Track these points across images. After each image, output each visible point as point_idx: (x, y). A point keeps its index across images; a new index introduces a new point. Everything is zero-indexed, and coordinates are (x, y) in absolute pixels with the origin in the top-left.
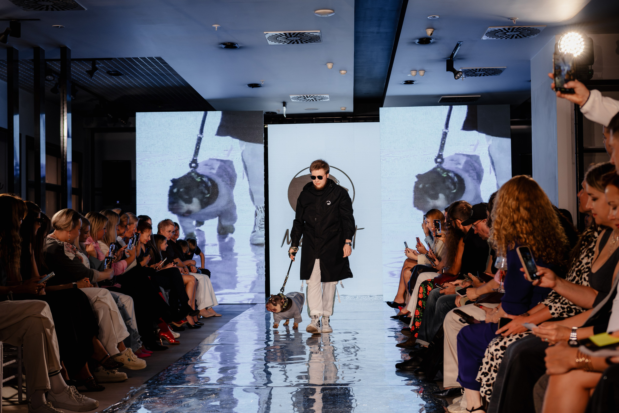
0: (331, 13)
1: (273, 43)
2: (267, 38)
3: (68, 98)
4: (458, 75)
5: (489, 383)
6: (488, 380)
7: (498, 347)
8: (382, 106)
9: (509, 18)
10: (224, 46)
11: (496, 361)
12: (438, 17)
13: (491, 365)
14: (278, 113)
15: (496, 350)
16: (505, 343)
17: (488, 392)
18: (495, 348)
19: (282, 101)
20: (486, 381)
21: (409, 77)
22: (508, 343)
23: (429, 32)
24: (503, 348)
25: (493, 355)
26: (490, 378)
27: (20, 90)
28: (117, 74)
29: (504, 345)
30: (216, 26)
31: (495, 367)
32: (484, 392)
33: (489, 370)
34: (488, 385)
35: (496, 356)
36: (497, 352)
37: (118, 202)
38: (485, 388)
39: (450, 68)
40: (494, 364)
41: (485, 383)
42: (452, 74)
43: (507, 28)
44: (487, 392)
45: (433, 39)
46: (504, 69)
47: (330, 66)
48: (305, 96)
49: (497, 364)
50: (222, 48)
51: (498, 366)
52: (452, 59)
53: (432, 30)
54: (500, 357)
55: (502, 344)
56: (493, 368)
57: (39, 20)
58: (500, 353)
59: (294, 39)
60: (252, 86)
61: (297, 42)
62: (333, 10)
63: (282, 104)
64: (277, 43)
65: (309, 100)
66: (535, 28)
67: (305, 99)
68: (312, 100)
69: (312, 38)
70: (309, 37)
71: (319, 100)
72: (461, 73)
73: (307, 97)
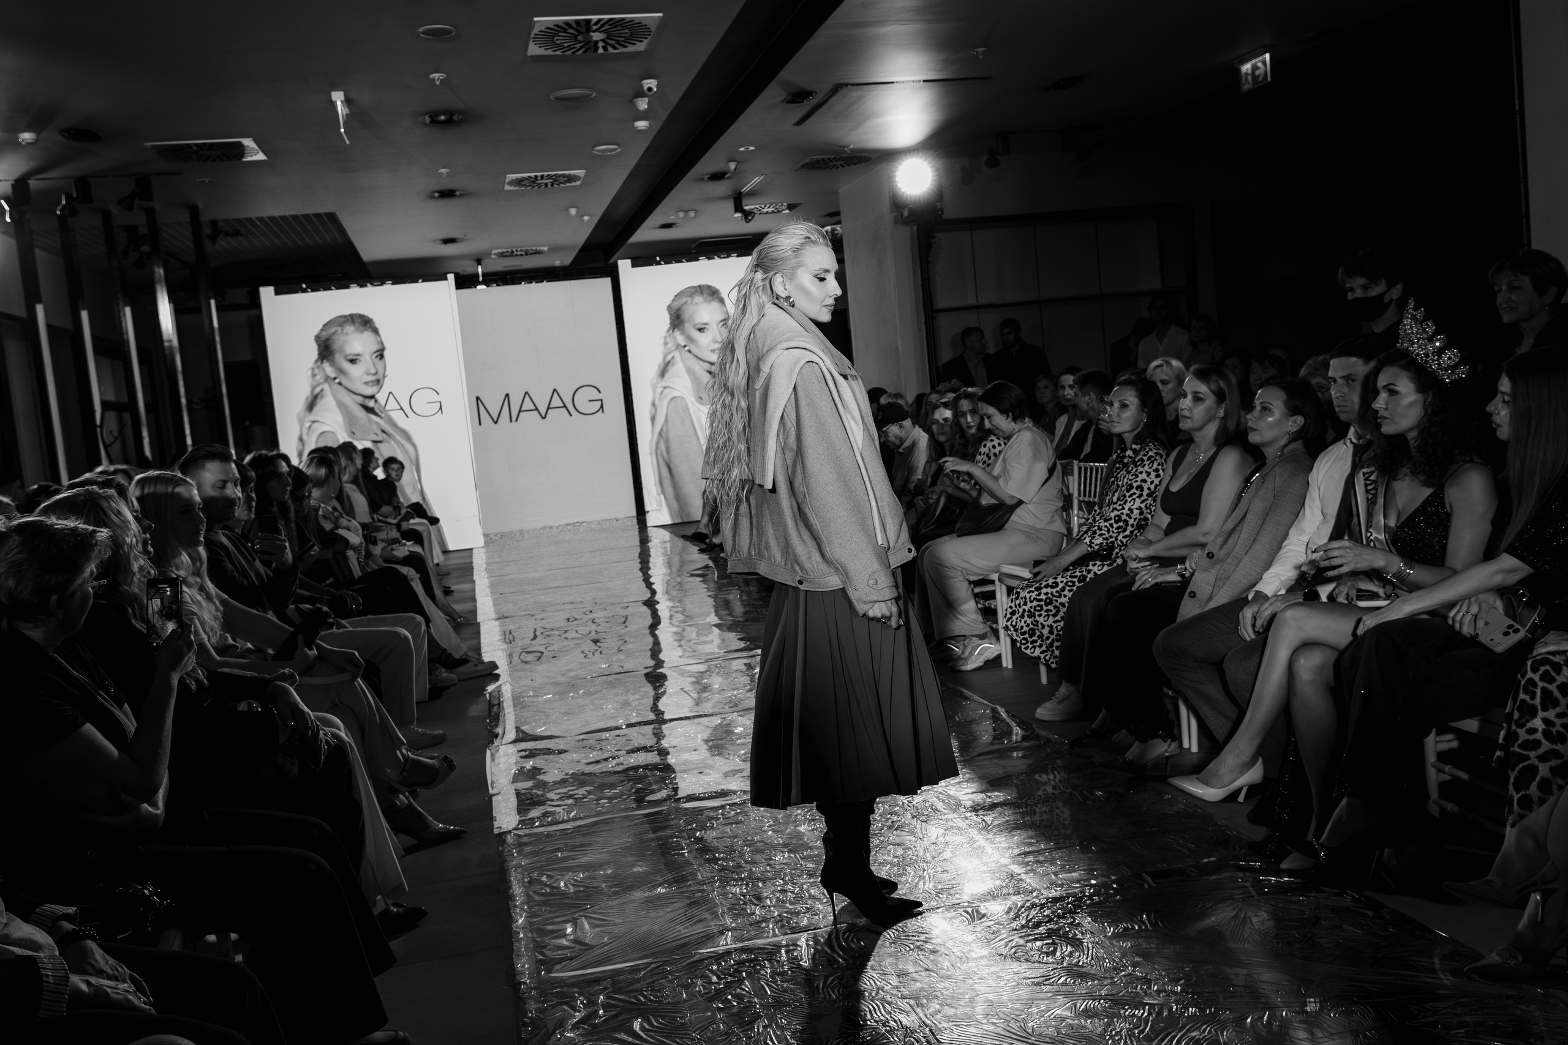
0: (616, 149)
1: (513, 188)
2: (507, 181)
4: (750, 217)
9: (841, 146)
10: (437, 195)
12: (752, 148)
13: (1024, 610)
17: (1023, 642)
19: (476, 258)
21: (672, 219)
23: (732, 166)
25: (1025, 598)
28: (237, 234)
30: (444, 171)
31: (1029, 611)
37: (247, 423)
39: (738, 208)
40: (1026, 608)
42: (741, 215)
43: (832, 157)
45: (729, 174)
46: (800, 204)
47: (573, 211)
48: (514, 250)
50: (433, 197)
51: (1032, 610)
52: (740, 196)
53: (736, 163)
56: (1026, 614)
57: (181, 173)
58: (1034, 595)
59: (544, 181)
60: (446, 241)
61: (546, 185)
62: (619, 145)
63: (476, 264)
64: (517, 188)
65: (516, 255)
66: (868, 155)
67: (512, 254)
68: (522, 255)
69: (570, 179)
70: (566, 179)
71: (531, 254)
72: (753, 215)
73: (517, 251)
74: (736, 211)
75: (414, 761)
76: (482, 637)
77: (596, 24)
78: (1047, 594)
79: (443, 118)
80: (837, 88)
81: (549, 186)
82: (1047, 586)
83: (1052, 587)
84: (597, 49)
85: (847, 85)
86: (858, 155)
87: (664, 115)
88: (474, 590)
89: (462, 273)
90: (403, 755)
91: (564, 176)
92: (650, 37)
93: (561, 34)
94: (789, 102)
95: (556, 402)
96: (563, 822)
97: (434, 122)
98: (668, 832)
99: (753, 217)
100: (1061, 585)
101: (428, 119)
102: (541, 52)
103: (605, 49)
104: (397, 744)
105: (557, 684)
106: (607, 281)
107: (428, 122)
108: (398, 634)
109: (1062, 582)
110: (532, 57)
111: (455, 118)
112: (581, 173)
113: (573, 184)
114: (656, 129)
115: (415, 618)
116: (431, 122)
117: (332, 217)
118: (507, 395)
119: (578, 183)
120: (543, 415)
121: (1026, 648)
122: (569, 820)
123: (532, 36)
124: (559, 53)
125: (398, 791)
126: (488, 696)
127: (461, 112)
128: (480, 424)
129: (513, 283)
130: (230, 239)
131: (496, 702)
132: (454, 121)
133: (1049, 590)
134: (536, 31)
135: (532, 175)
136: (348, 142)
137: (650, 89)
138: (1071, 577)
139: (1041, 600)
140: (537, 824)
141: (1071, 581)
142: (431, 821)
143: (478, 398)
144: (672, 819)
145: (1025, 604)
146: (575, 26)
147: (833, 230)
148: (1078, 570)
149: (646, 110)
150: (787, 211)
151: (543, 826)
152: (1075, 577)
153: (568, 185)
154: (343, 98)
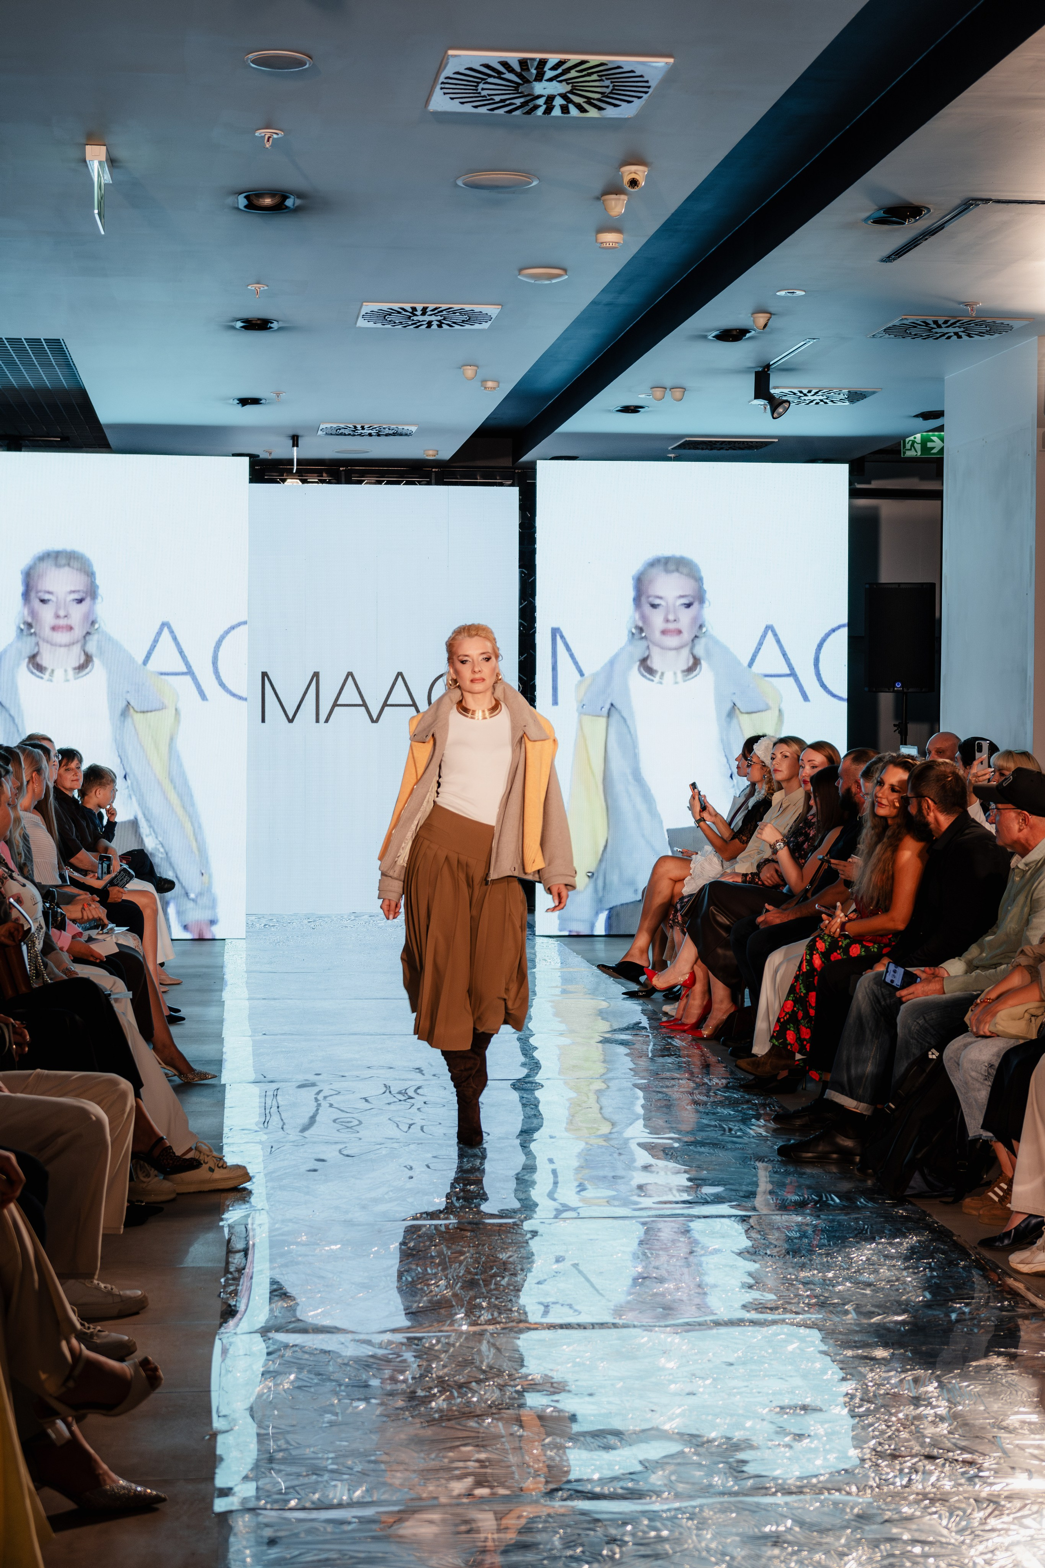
0: (559, 276)
1: (371, 325)
2: (363, 312)
4: (780, 410)
9: (962, 303)
10: (239, 324)
12: (800, 293)
19: (292, 433)
21: (640, 398)
23: (761, 319)
30: (257, 287)
39: (762, 389)
45: (753, 333)
46: (873, 393)
47: (470, 371)
48: (360, 426)
50: (233, 328)
52: (768, 370)
53: (768, 315)
59: (427, 318)
60: (244, 402)
61: (429, 324)
62: (565, 270)
63: (290, 442)
64: (379, 325)
65: (360, 435)
66: (1006, 322)
67: (354, 432)
68: (370, 435)
69: (471, 318)
70: (465, 317)
71: (387, 435)
72: (786, 405)
73: (363, 428)
74: (756, 397)
75: (90, 1363)
76: (227, 1112)
77: (554, 68)
79: (268, 201)
80: (968, 204)
81: (434, 326)
84: (549, 110)
85: (987, 201)
86: (989, 320)
87: (653, 227)
88: (221, 1022)
89: (263, 455)
90: (71, 1350)
91: (462, 312)
92: (645, 96)
93: (490, 80)
94: (878, 221)
95: (400, 695)
96: (340, 1506)
97: (251, 206)
98: (530, 1557)
99: (786, 410)
101: (242, 202)
102: (454, 106)
103: (565, 109)
104: (62, 1328)
105: (350, 1223)
106: (513, 493)
107: (241, 207)
108: (84, 1114)
110: (436, 114)
111: (289, 203)
112: (492, 310)
113: (477, 326)
114: (634, 249)
115: (115, 1084)
116: (246, 207)
117: (57, 346)
118: (316, 675)
119: (485, 326)
120: (375, 717)
122: (351, 1505)
123: (442, 79)
124: (483, 110)
125: (56, 1414)
126: (226, 1230)
127: (300, 195)
128: (263, 721)
129: (349, 481)
131: (240, 1246)
132: (287, 207)
134: (448, 71)
135: (408, 306)
136: (103, 233)
137: (634, 183)
140: (293, 1503)
142: (106, 1473)
143: (264, 675)
144: (539, 1531)
146: (518, 68)
147: (924, 443)
149: (622, 217)
150: (847, 403)
151: (304, 1509)
153: (467, 327)
154: (103, 158)
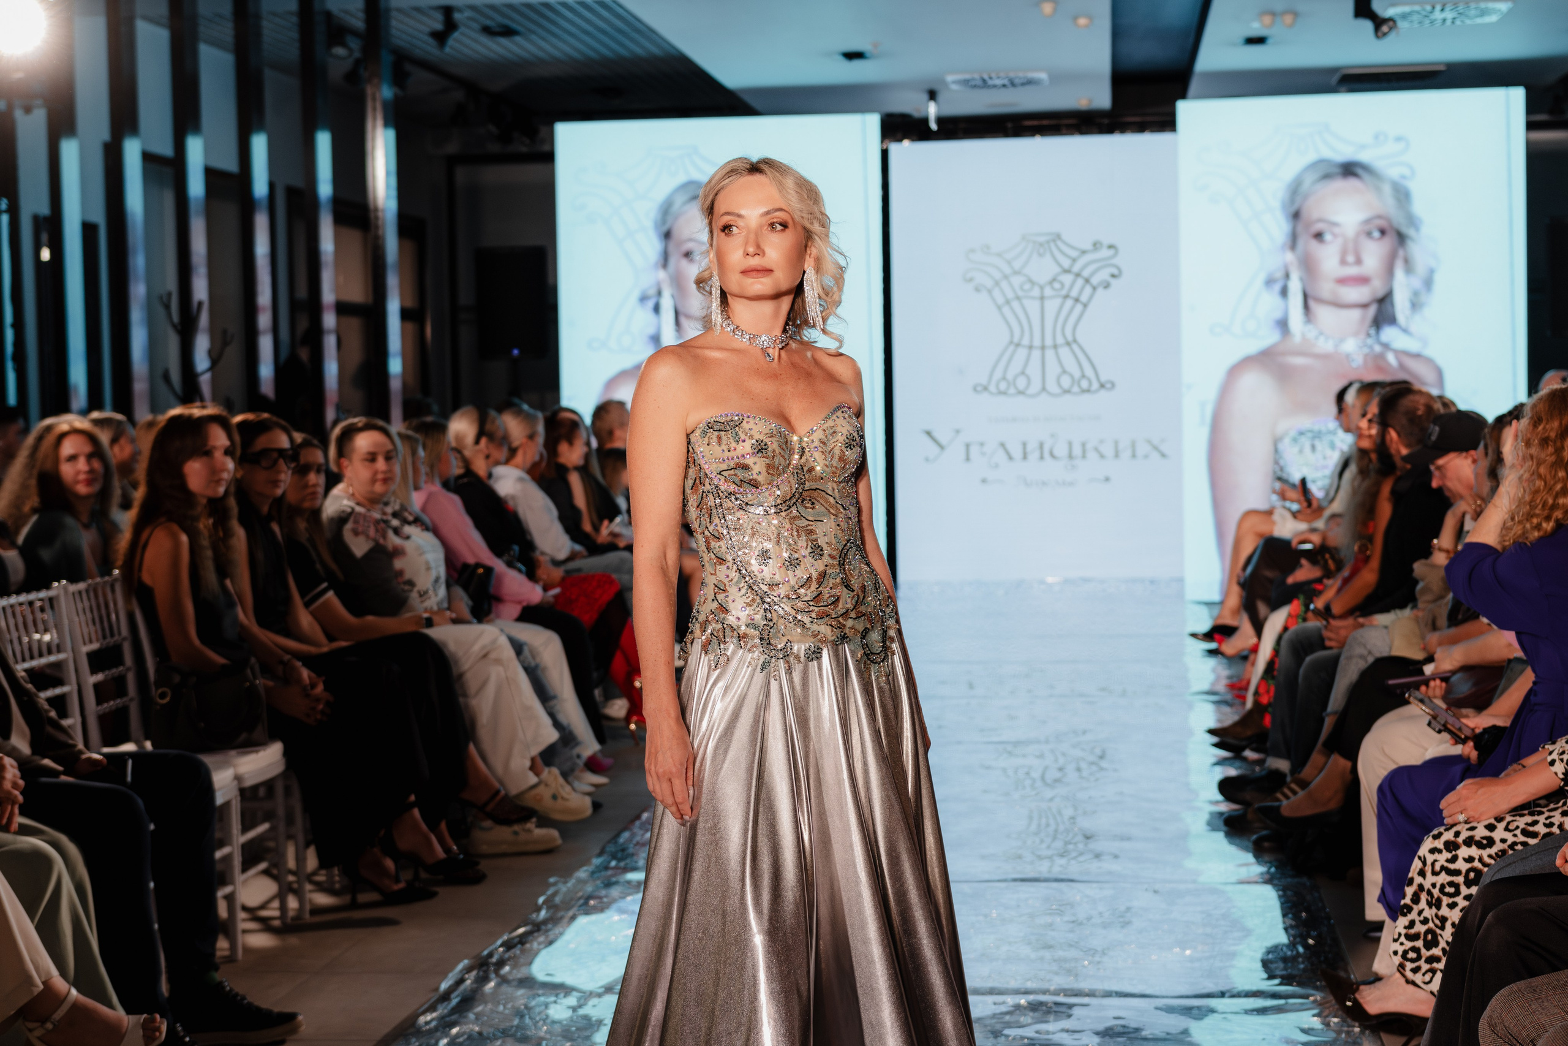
3: (387, 92)
4: (1385, 28)
5: (1412, 931)
6: (1412, 924)
7: (1439, 843)
8: (1183, 96)
11: (1430, 879)
13: (1421, 887)
14: (916, 114)
15: (1433, 851)
16: (1457, 834)
17: (1412, 955)
18: (1432, 846)
19: (927, 87)
20: (1405, 928)
21: (1256, 28)
22: (1465, 835)
24: (1451, 846)
25: (1424, 863)
26: (1417, 919)
27: (268, 74)
28: (508, 32)
29: (1453, 839)
32: (1400, 953)
33: (1416, 899)
34: (1409, 937)
35: (1433, 864)
36: (1436, 856)
37: (516, 352)
38: (1402, 944)
39: (1362, 9)
40: (1427, 885)
41: (1403, 932)
42: (1367, 25)
44: (1408, 953)
47: (1047, 8)
48: (986, 77)
49: (1434, 885)
51: (1436, 892)
54: (1443, 868)
55: (1449, 836)
56: (1424, 897)
58: (1443, 858)
60: (848, 57)
63: (925, 97)
67: (984, 84)
71: (1023, 84)
72: (1391, 23)
73: (991, 78)
74: (1357, 16)
78: (1470, 860)
82: (1469, 842)
83: (1480, 846)
99: (1391, 29)
100: (1498, 846)
109: (1503, 841)
121: (1415, 970)
130: (503, 41)
133: (1474, 851)
138: (1525, 832)
139: (1457, 873)
141: (1524, 844)
145: (1422, 873)
148: (1542, 819)
152: (1534, 835)
